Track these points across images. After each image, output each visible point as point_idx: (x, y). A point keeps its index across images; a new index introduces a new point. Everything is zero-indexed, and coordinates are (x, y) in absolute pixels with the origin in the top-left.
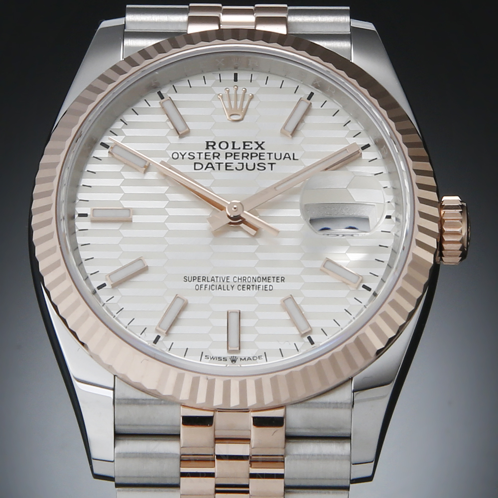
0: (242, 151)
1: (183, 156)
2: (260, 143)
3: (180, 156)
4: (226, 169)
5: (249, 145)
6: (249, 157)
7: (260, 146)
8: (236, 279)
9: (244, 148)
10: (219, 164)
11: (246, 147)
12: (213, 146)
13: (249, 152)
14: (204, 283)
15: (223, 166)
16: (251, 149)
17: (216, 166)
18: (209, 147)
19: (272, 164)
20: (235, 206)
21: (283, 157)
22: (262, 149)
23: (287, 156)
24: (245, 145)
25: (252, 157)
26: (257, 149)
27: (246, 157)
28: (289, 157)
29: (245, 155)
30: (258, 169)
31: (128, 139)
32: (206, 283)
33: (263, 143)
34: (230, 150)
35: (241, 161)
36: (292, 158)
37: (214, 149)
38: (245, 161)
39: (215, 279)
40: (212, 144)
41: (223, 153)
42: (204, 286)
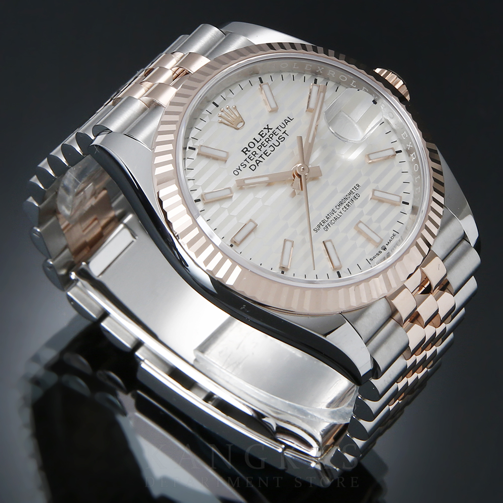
0: (263, 140)
1: (239, 169)
2: (267, 127)
3: (239, 171)
4: (268, 156)
5: (263, 134)
6: (270, 139)
7: (268, 129)
8: (338, 207)
9: (263, 137)
10: (261, 156)
11: (263, 135)
12: (247, 150)
13: (267, 136)
14: (326, 224)
15: (264, 156)
16: (266, 134)
17: (261, 159)
18: (246, 152)
19: (284, 132)
20: (302, 168)
21: (285, 124)
22: (271, 129)
23: (287, 121)
24: (261, 135)
25: (271, 138)
26: (269, 132)
27: (269, 140)
28: (288, 121)
29: (267, 140)
30: (282, 141)
31: (204, 186)
32: (327, 223)
33: (268, 125)
34: (257, 145)
35: (269, 145)
36: (290, 120)
37: (249, 151)
38: (271, 143)
39: (328, 216)
40: (246, 149)
41: (255, 149)
42: (328, 226)
